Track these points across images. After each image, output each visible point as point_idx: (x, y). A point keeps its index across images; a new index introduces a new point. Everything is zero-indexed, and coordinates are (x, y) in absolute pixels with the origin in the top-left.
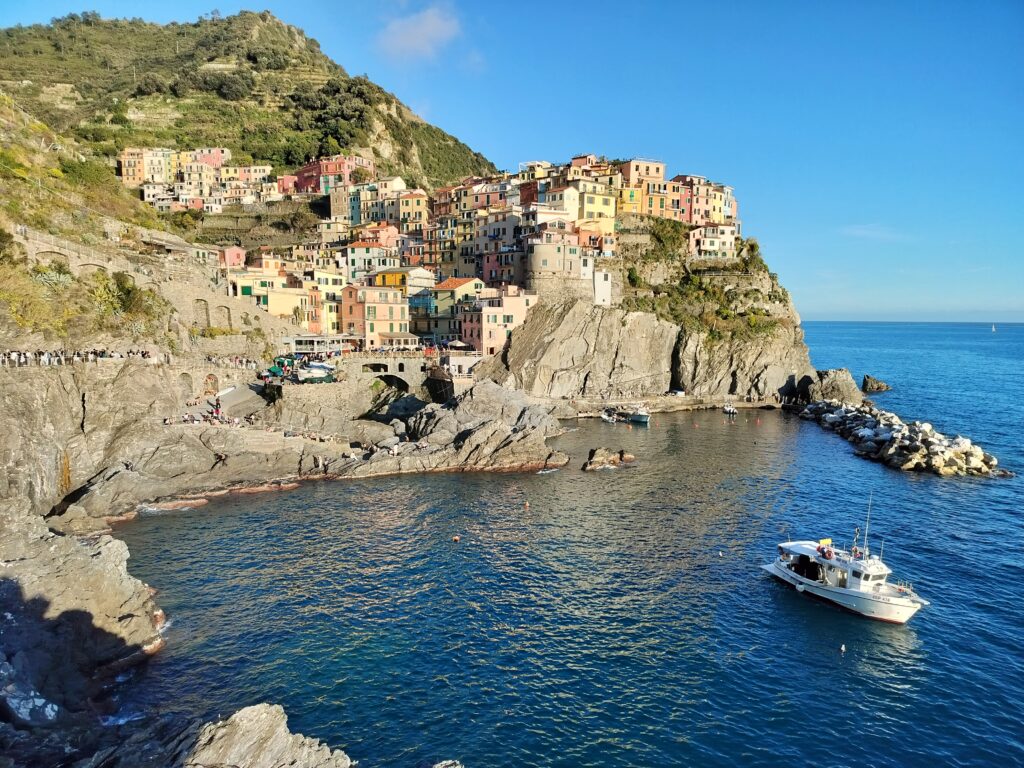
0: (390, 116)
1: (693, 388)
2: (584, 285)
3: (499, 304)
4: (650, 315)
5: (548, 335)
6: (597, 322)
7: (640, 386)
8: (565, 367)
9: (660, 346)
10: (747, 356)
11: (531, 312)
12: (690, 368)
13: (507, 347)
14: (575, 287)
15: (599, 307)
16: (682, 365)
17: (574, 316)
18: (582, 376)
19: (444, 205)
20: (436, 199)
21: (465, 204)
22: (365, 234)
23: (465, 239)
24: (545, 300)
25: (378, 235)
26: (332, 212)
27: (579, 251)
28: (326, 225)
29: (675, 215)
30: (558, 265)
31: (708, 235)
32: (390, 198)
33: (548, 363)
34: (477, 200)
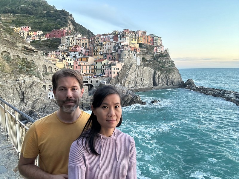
0: (72, 19)
1: (159, 84)
2: (134, 60)
4: (149, 67)
5: (128, 72)
6: (138, 69)
7: (148, 84)
8: (131, 80)
9: (151, 75)
10: (170, 77)
12: (157, 80)
13: (118, 76)
14: (132, 61)
15: (138, 66)
17: (133, 68)
18: (135, 82)
19: (93, 41)
20: (91, 39)
21: (99, 41)
22: (73, 48)
23: (100, 49)
24: (126, 64)
25: (77, 48)
26: (62, 43)
27: (133, 52)
28: (60, 46)
29: (150, 44)
30: (128, 55)
31: (158, 48)
32: (77, 39)
33: (128, 80)
34: (102, 40)
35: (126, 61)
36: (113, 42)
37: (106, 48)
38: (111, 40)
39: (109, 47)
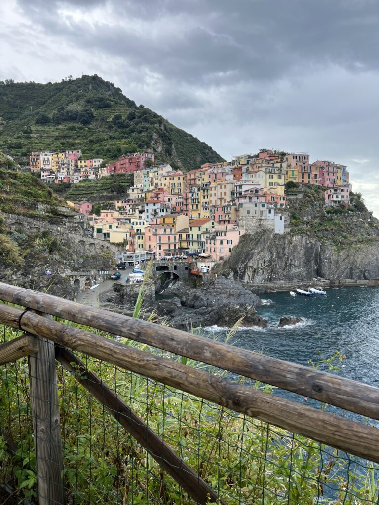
2: (269, 223)
3: (225, 235)
5: (251, 250)
9: (310, 254)
11: (242, 238)
12: (327, 265)
14: (265, 224)
15: (278, 234)
16: (323, 263)
17: (264, 239)
19: (193, 179)
20: (188, 177)
21: (203, 179)
22: (152, 195)
23: (204, 198)
24: (249, 231)
25: (159, 196)
26: (135, 183)
27: (266, 205)
28: (131, 190)
29: (316, 182)
30: (256, 213)
31: (335, 192)
32: (164, 176)
33: (251, 265)
34: (210, 177)
35: (251, 225)
37: (215, 194)
38: (228, 177)
39: (221, 193)
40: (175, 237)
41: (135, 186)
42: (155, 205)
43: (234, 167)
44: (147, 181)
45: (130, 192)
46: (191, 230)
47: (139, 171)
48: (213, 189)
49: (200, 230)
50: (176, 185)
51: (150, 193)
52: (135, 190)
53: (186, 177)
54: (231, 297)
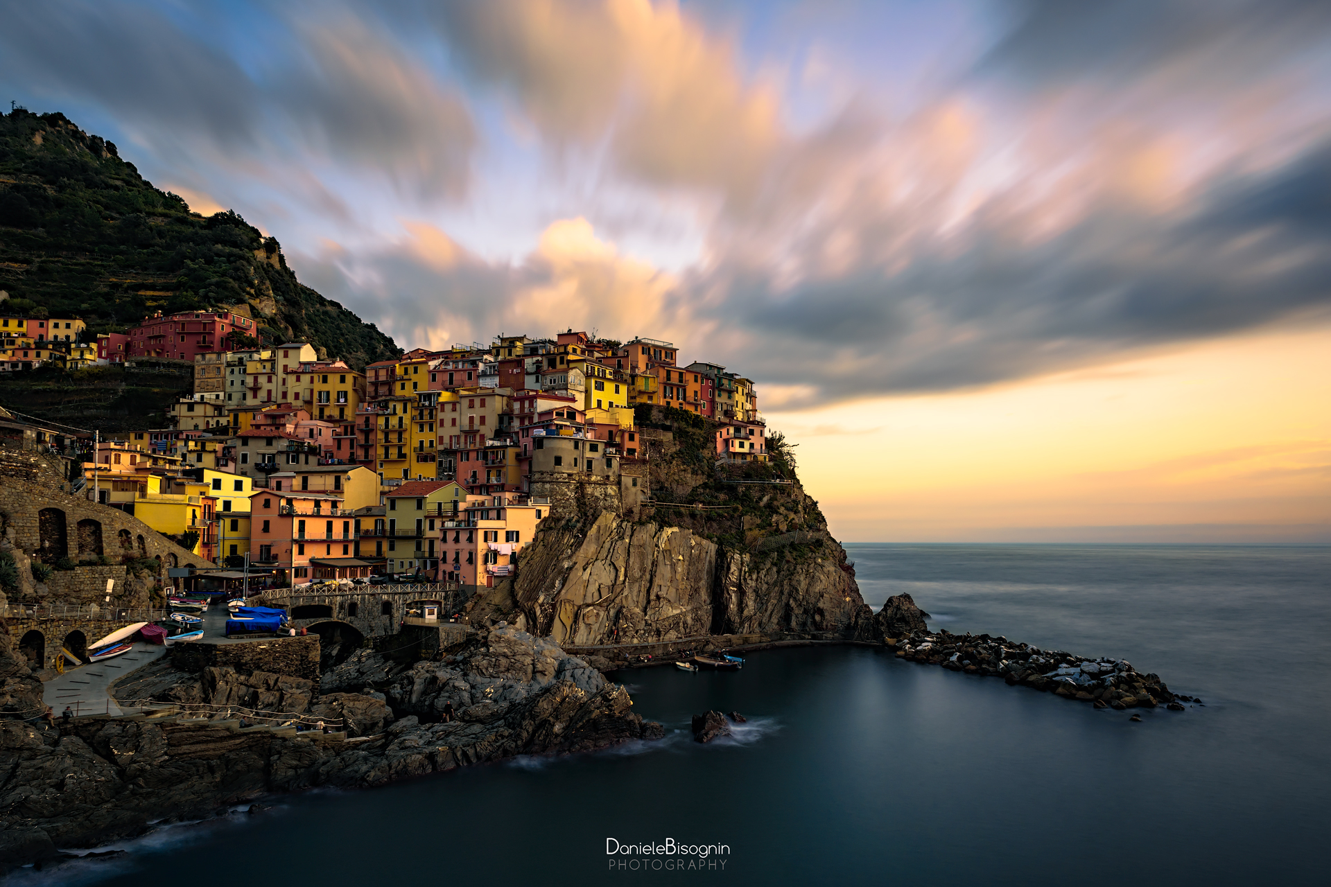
0: (272, 266)
1: (742, 624)
2: (607, 490)
3: (499, 518)
4: (686, 531)
5: (570, 557)
6: (627, 541)
7: (681, 624)
8: (589, 601)
9: (698, 571)
10: (799, 582)
11: (542, 527)
12: (734, 598)
13: (514, 575)
14: (597, 494)
15: (628, 520)
16: (726, 595)
17: (599, 531)
18: (612, 612)
19: (383, 383)
20: (370, 374)
21: (415, 385)
22: (260, 419)
23: (422, 430)
24: (560, 510)
25: (282, 421)
26: (196, 388)
27: (601, 447)
28: (186, 406)
29: (696, 410)
30: (576, 465)
31: (737, 435)
32: (293, 372)
33: (569, 597)
34: (434, 379)
35: (565, 494)
36: (498, 391)
37: (454, 421)
38: (484, 382)
39: (471, 419)
40: (346, 525)
41: (197, 396)
42: (269, 443)
43: (500, 358)
44: (237, 383)
45: (181, 410)
46: (393, 508)
47: (214, 356)
48: (448, 408)
49: (419, 507)
50: (333, 396)
51: (250, 415)
52: (196, 407)
53: (365, 377)
54: (539, 676)
